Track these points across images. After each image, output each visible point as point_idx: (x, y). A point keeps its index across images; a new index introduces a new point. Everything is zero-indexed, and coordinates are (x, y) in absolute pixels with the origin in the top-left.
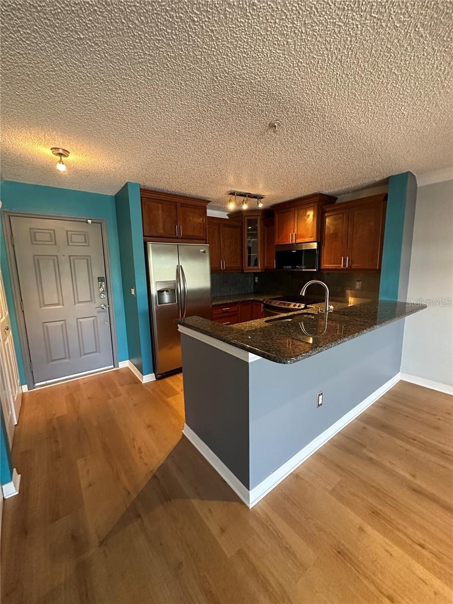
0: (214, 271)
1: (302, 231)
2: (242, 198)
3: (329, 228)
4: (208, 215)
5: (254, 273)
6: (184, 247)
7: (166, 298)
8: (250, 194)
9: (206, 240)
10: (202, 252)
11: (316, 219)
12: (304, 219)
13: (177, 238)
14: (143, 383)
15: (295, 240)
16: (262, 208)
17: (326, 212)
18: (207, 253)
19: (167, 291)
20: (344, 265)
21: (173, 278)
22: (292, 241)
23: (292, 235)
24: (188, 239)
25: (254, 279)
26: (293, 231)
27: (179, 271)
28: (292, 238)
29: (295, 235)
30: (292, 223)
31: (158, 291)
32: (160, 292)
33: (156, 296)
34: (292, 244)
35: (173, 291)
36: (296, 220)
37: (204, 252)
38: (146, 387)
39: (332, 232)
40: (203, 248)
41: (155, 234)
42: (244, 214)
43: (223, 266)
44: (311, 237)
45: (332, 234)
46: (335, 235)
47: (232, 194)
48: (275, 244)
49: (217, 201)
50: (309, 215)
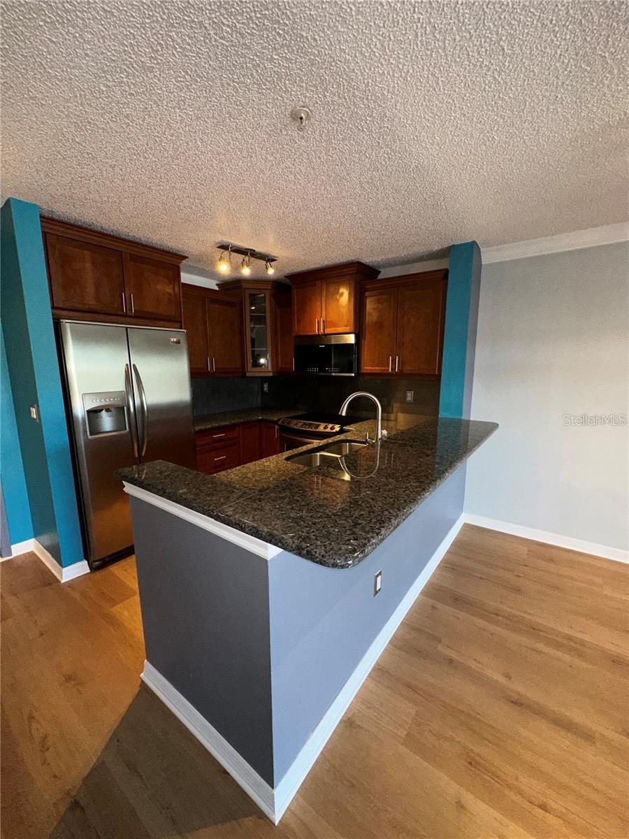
0: (196, 375)
1: (333, 317)
2: (240, 257)
3: (371, 314)
4: (182, 281)
5: (261, 377)
6: (139, 333)
7: (107, 422)
8: (254, 251)
9: (181, 322)
10: (174, 342)
11: (352, 299)
12: (336, 298)
13: (126, 316)
14: (62, 582)
15: (324, 330)
16: (272, 278)
17: (367, 291)
18: (184, 346)
19: (108, 410)
20: (393, 369)
21: (120, 386)
22: (318, 330)
23: (318, 322)
24: (145, 317)
25: (262, 388)
26: (319, 317)
27: (131, 376)
28: (318, 327)
29: (324, 322)
30: (319, 303)
31: (89, 412)
32: (93, 413)
33: (84, 421)
34: (319, 335)
35: (119, 410)
36: (324, 299)
37: (178, 342)
38: (69, 590)
39: (375, 319)
40: (176, 335)
41: (78, 306)
42: (244, 285)
43: (211, 366)
44: (347, 326)
45: (376, 322)
46: (379, 325)
47: (224, 247)
48: (294, 334)
49: (199, 259)
50: (342, 294)
